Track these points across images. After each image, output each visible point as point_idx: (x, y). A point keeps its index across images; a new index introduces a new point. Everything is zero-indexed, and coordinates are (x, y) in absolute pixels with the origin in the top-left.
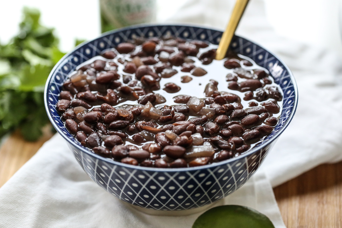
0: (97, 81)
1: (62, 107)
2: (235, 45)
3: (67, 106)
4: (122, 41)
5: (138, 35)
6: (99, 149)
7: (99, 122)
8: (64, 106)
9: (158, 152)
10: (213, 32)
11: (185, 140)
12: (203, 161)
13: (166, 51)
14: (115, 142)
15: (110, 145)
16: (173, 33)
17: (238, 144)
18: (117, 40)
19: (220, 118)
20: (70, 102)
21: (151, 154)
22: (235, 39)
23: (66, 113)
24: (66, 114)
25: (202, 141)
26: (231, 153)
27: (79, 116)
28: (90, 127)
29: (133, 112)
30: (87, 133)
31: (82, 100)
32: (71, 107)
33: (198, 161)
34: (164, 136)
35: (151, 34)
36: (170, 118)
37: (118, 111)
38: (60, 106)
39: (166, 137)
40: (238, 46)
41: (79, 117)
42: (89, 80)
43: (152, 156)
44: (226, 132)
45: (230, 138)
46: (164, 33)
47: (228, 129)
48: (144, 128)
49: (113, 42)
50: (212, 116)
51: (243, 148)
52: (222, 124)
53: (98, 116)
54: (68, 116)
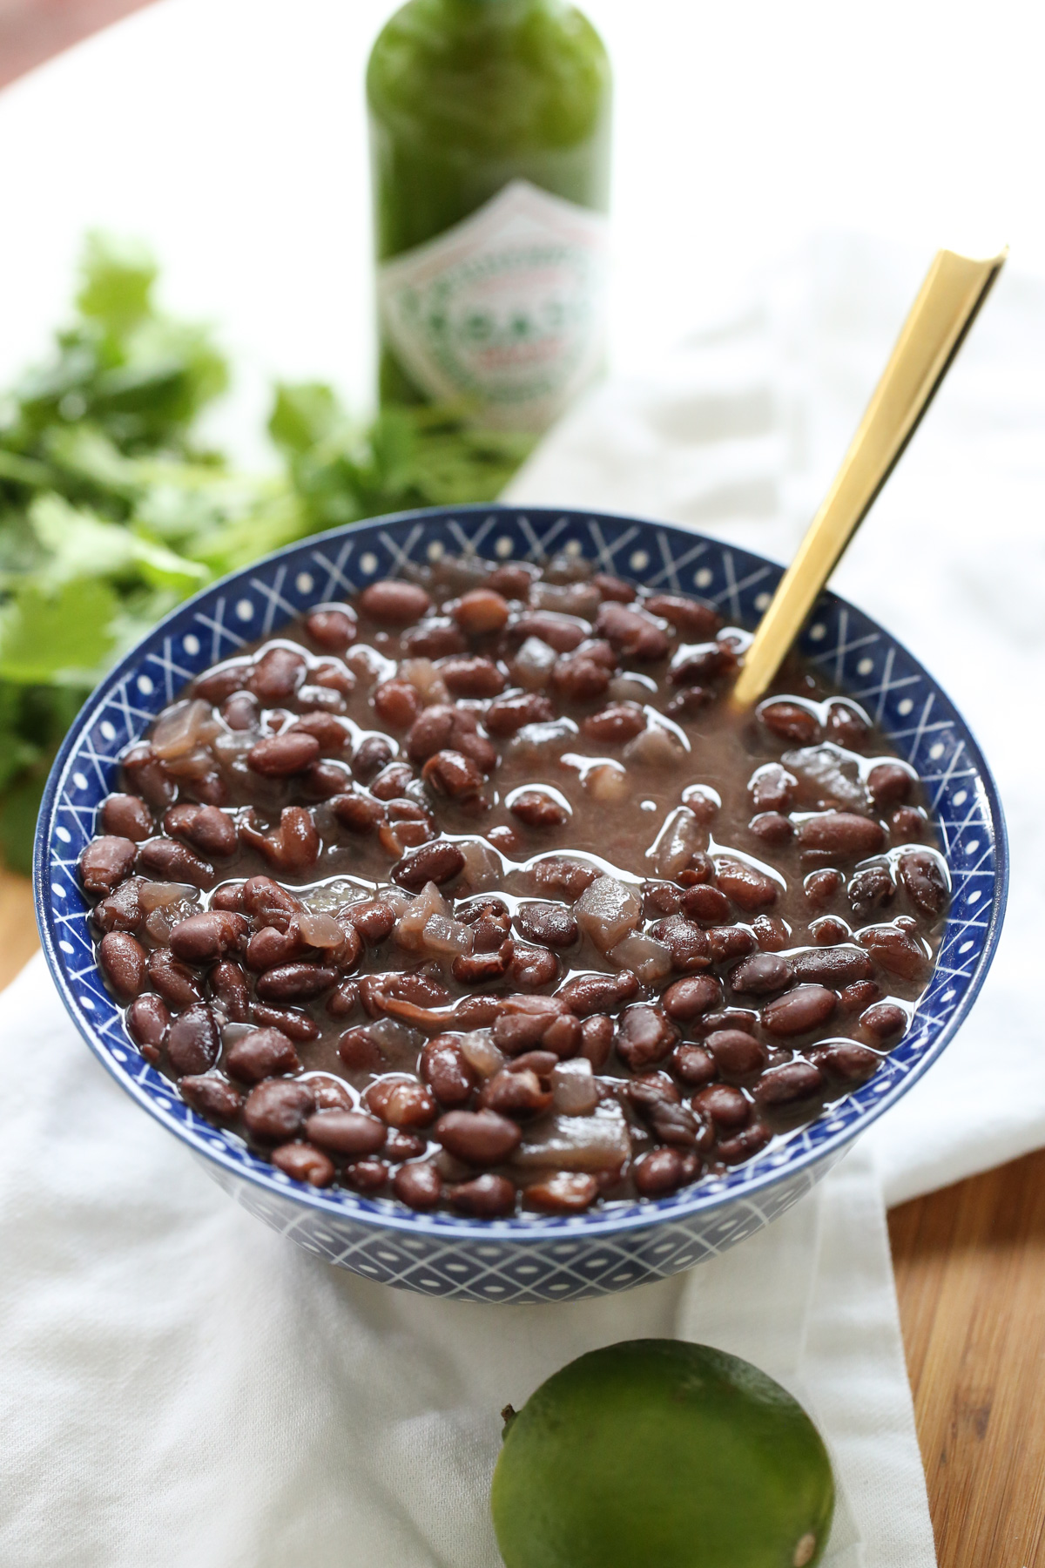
0: (252, 763)
1: (97, 874)
2: (818, 632)
3: (117, 871)
4: (386, 568)
5: (453, 547)
6: (200, 1089)
7: (226, 958)
8: (107, 871)
9: (420, 1125)
10: (748, 562)
11: (524, 1093)
12: (577, 1192)
13: (543, 634)
14: (264, 1067)
15: (245, 1076)
16: (590, 551)
17: (726, 1124)
18: (369, 564)
19: (687, 990)
20: (137, 850)
21: (393, 1132)
22: (826, 606)
23: (109, 903)
24: (107, 909)
25: (593, 1099)
26: (688, 1167)
27: (158, 923)
28: (188, 978)
29: (360, 930)
30: (174, 1003)
31: (183, 845)
32: (134, 873)
33: (561, 1186)
34: (457, 1053)
35: (504, 546)
36: (496, 969)
37: (301, 927)
38: (91, 869)
39: (462, 1060)
40: (830, 641)
41: (155, 928)
42: (224, 749)
43: (395, 1139)
44: (695, 1060)
45: (706, 1087)
46: (555, 547)
47: (704, 1048)
48: (391, 1006)
49: (352, 569)
50: (657, 977)
51: (744, 1142)
52: (686, 1023)
53: (222, 937)
54: (115, 921)
